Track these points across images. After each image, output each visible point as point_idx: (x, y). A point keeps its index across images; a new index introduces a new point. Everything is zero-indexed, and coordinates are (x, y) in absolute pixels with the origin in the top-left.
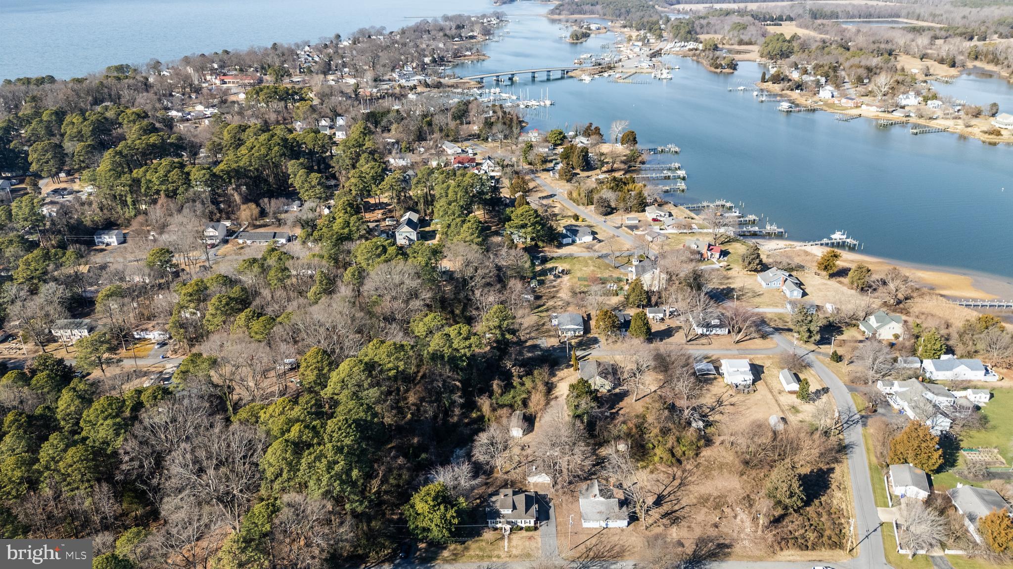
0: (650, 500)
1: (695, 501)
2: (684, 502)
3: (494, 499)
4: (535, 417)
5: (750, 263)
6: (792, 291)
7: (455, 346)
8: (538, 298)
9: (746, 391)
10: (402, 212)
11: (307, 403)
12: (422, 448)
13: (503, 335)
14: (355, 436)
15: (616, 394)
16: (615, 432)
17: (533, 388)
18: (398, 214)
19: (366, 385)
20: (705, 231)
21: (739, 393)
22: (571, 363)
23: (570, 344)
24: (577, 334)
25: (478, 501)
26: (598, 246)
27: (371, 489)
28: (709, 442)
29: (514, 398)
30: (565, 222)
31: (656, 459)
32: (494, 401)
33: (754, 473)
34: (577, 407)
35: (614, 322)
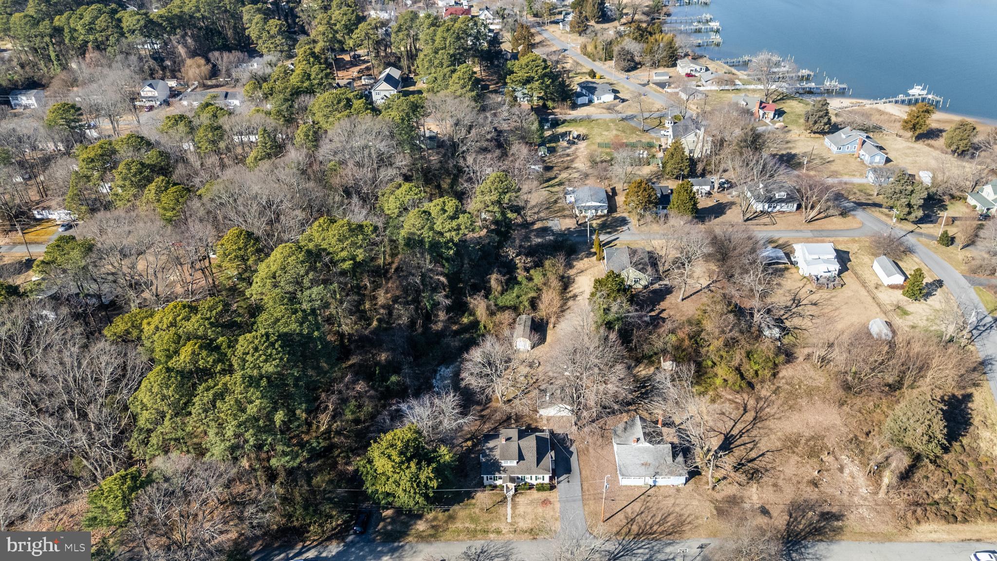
0: (715, 443)
1: (779, 444)
2: (763, 446)
3: (491, 444)
4: (547, 323)
5: (816, 122)
6: (873, 156)
7: (438, 227)
8: (548, 169)
9: (831, 285)
10: (381, 69)
11: (211, 309)
12: (393, 367)
13: (503, 214)
14: (281, 359)
15: (655, 292)
16: (659, 344)
17: (545, 284)
18: (376, 71)
19: (306, 282)
20: (752, 87)
21: (820, 288)
22: (593, 250)
23: (591, 226)
24: (599, 213)
25: (469, 443)
26: (620, 107)
27: (318, 427)
28: (790, 357)
29: (518, 297)
30: (578, 79)
31: (718, 381)
32: (492, 302)
33: (858, 402)
34: (607, 310)
35: (650, 196)
